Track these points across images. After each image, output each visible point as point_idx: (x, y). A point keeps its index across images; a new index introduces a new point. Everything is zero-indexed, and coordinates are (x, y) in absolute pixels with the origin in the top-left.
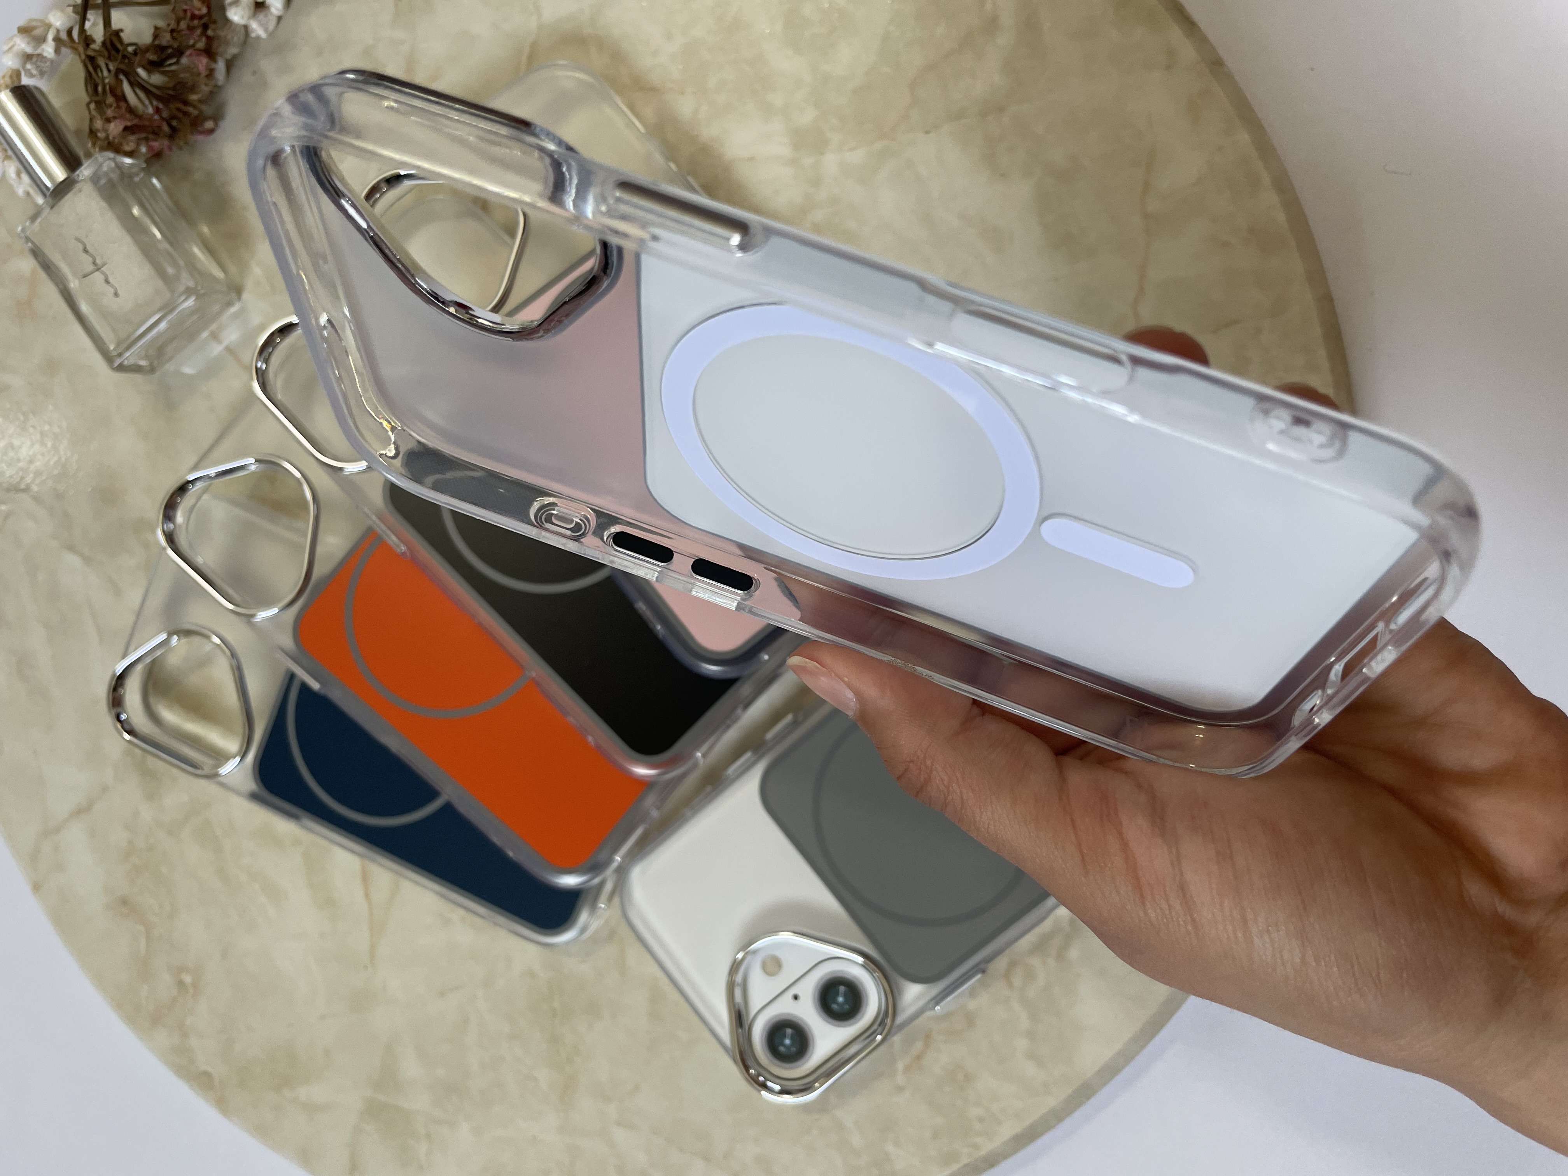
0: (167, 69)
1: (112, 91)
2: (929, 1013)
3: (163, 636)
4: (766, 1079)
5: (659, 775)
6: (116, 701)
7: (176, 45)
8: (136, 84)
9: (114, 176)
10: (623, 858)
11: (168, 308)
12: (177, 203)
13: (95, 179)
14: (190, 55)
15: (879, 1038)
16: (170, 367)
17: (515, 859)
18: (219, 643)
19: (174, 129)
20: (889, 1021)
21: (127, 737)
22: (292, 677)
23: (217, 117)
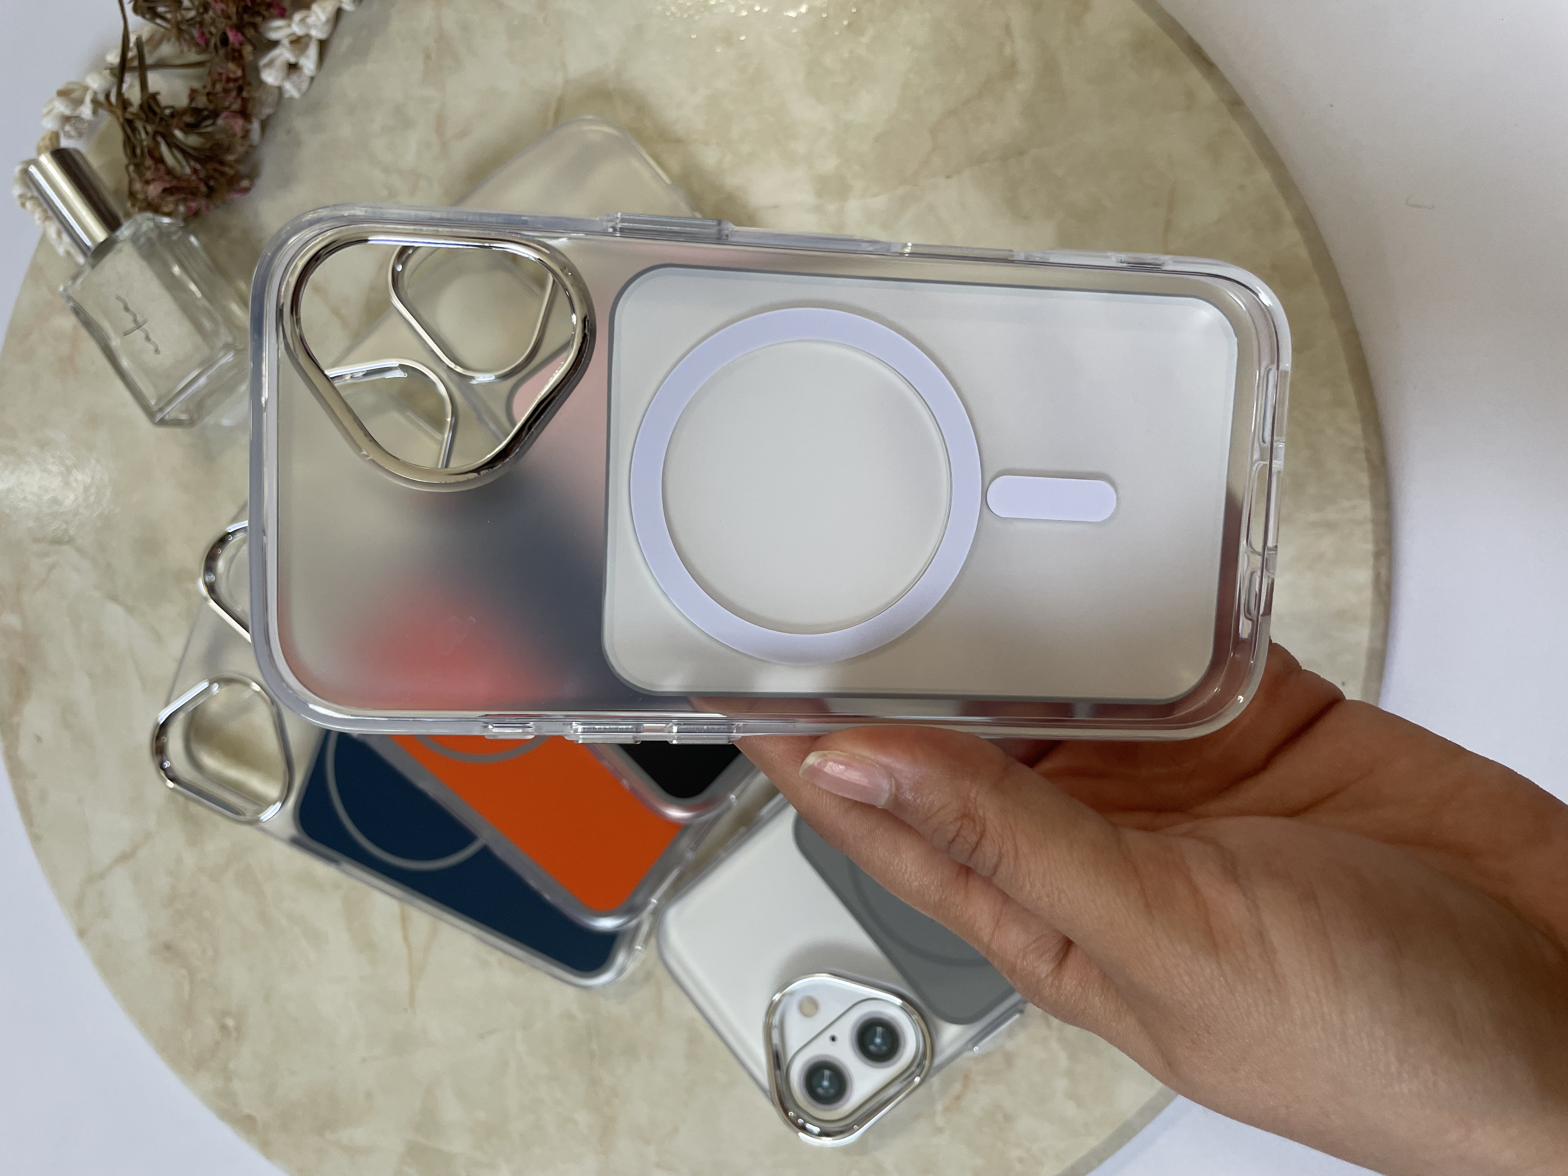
0: (203, 131)
1: (151, 154)
2: (968, 1054)
3: (205, 685)
4: (806, 1122)
5: (694, 817)
6: (159, 750)
7: (211, 107)
8: (173, 144)
9: (153, 235)
10: (659, 900)
11: (207, 363)
12: (214, 260)
13: (134, 239)
14: (226, 118)
15: (917, 1080)
16: (209, 420)
17: (552, 902)
18: (258, 690)
19: (211, 189)
20: (927, 1063)
21: (171, 784)
23: (253, 175)
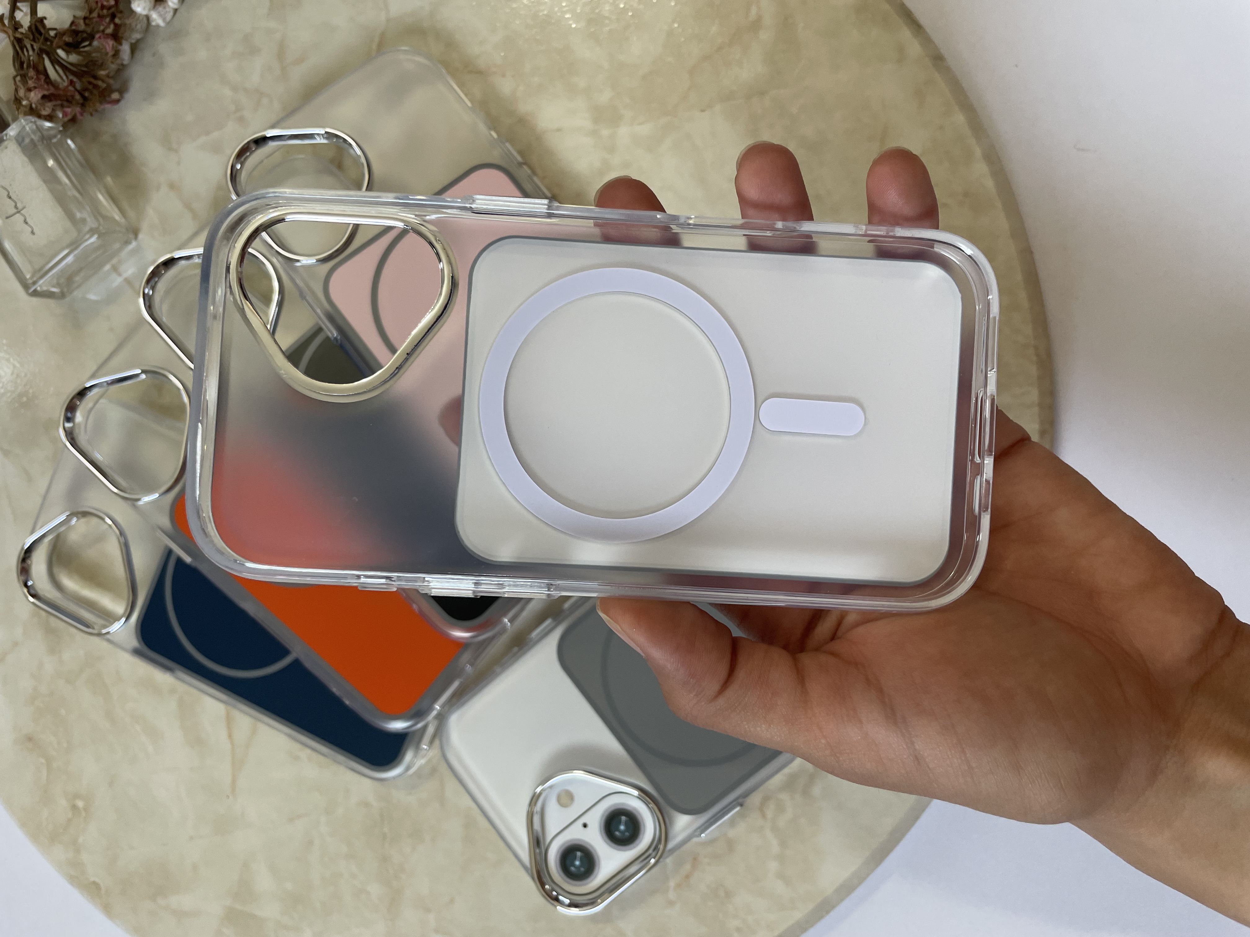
0: (82, 50)
1: (35, 68)
2: (695, 840)
3: (63, 517)
4: (558, 894)
5: (472, 637)
6: (24, 569)
7: (89, 30)
8: (56, 61)
9: (35, 138)
10: (442, 707)
11: (74, 245)
12: (87, 160)
13: (20, 140)
14: (100, 37)
15: (653, 861)
16: (77, 294)
17: (350, 706)
18: (110, 524)
19: (85, 99)
20: (661, 847)
21: (31, 599)
22: (170, 552)
23: (123, 90)
